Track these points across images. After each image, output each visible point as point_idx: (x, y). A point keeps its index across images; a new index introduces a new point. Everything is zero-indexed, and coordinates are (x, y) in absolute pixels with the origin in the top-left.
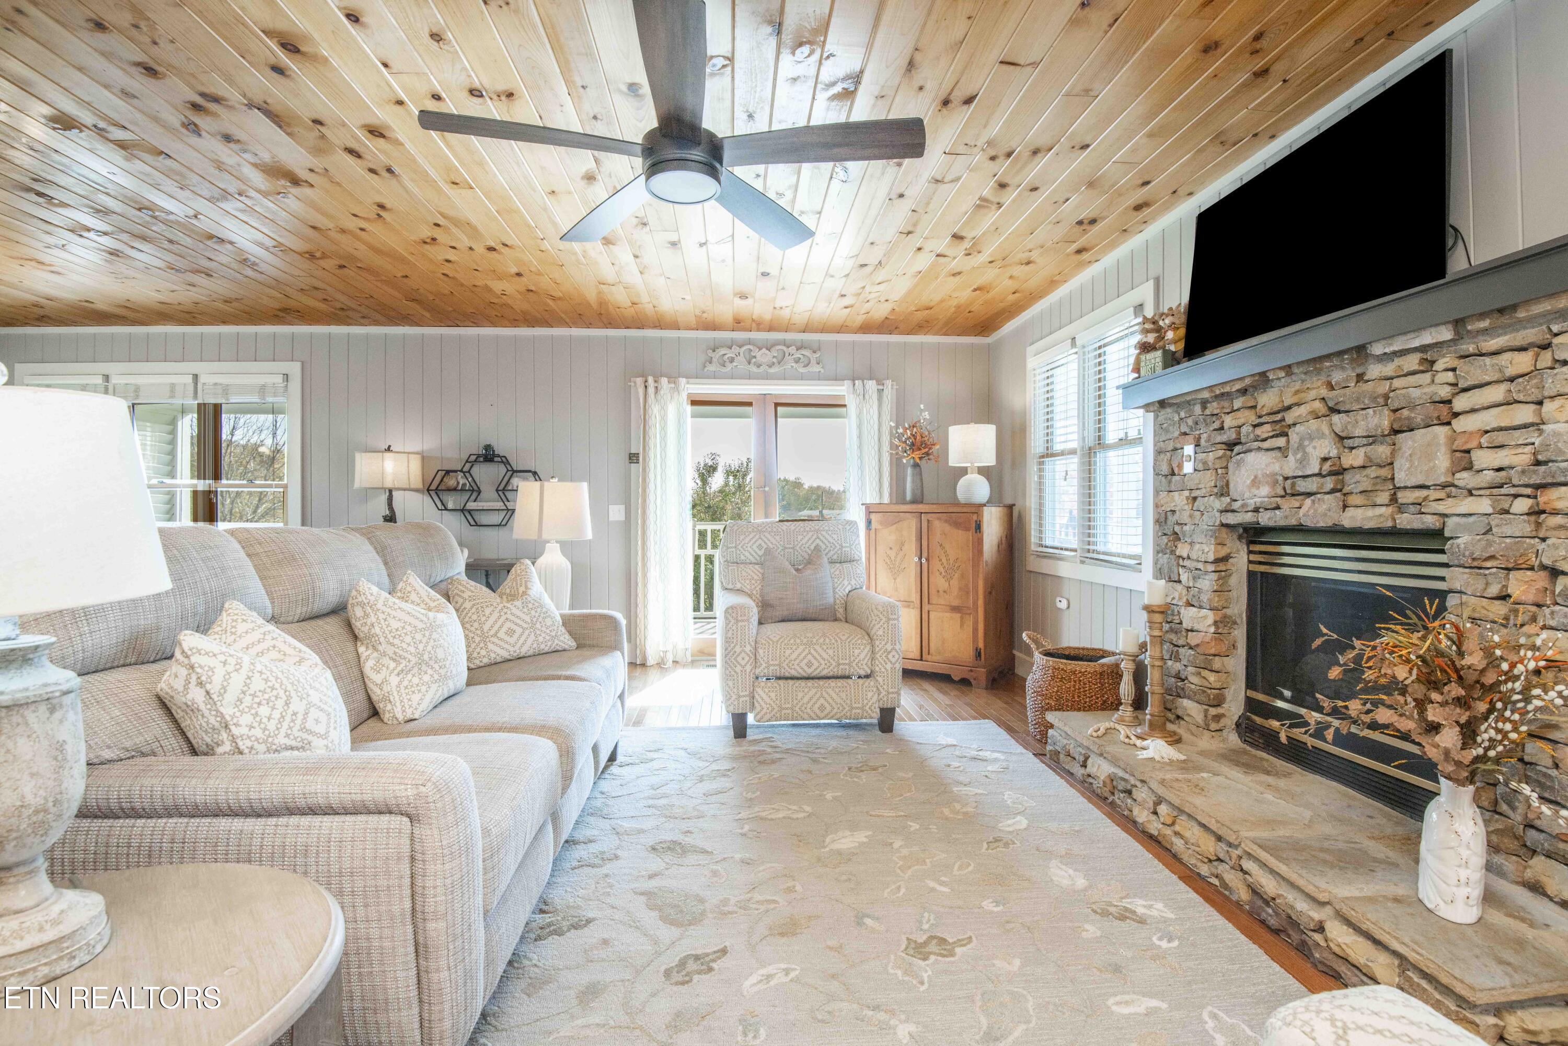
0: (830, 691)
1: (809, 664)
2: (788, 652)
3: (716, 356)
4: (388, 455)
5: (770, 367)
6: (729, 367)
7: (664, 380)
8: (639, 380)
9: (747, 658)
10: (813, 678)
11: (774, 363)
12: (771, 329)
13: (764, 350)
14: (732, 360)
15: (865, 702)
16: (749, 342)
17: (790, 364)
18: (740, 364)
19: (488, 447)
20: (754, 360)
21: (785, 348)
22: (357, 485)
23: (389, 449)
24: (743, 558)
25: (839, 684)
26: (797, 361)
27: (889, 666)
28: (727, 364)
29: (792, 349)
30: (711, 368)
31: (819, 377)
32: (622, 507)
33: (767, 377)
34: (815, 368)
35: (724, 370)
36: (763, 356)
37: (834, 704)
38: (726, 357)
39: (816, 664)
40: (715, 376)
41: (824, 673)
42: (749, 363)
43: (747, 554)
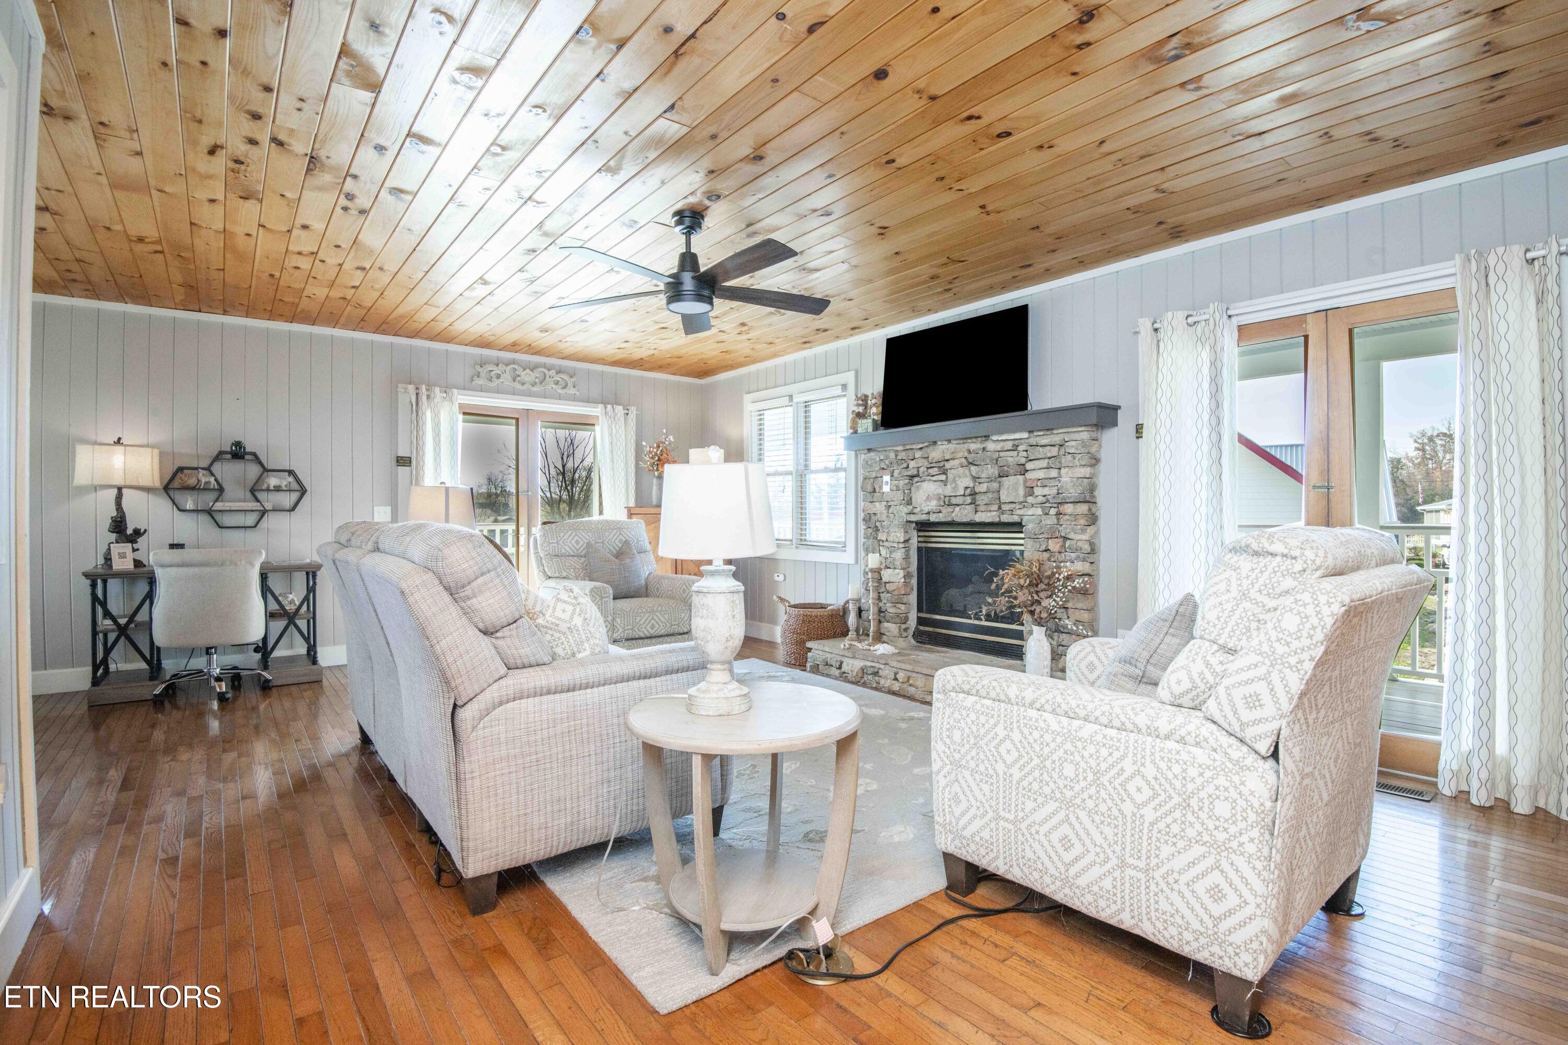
1: (653, 627)
2: (638, 619)
3: (483, 371)
4: (120, 449)
5: (533, 386)
6: (496, 382)
7: (437, 390)
8: (411, 388)
10: (655, 637)
11: (536, 383)
12: (538, 352)
13: (528, 371)
14: (498, 377)
16: (514, 362)
17: (551, 386)
18: (506, 379)
19: (238, 444)
20: (519, 378)
21: (546, 371)
23: (119, 442)
24: (563, 551)
26: (557, 383)
28: (494, 379)
29: (553, 372)
30: (479, 382)
31: (574, 399)
32: (388, 509)
33: (530, 394)
34: (572, 391)
35: (491, 385)
36: (527, 376)
38: (493, 373)
40: (481, 389)
41: (662, 632)
42: (514, 380)
43: (567, 548)
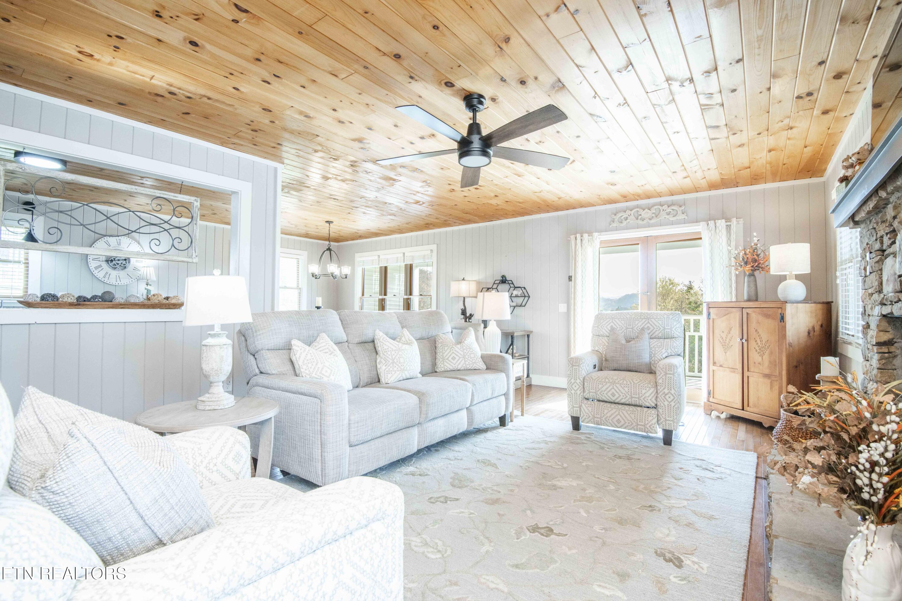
0: (624, 412)
1: (613, 395)
2: (600, 386)
3: (617, 218)
4: (463, 282)
5: (650, 219)
6: (625, 223)
7: (586, 236)
8: (573, 237)
9: (577, 387)
10: (615, 403)
11: (653, 217)
12: (649, 197)
13: (646, 210)
14: (626, 219)
15: (647, 422)
16: (638, 207)
17: (663, 215)
18: (632, 220)
19: (503, 276)
20: (640, 217)
21: (660, 207)
22: (451, 296)
23: (463, 279)
24: (602, 333)
25: (631, 409)
26: (668, 214)
27: (666, 403)
28: (624, 221)
29: (665, 207)
30: (614, 225)
31: (684, 222)
32: (566, 305)
33: (649, 226)
34: (681, 217)
35: (622, 225)
36: (646, 214)
37: (626, 420)
38: (623, 217)
39: (617, 395)
40: (616, 229)
41: (623, 401)
42: (637, 219)
43: (604, 331)
